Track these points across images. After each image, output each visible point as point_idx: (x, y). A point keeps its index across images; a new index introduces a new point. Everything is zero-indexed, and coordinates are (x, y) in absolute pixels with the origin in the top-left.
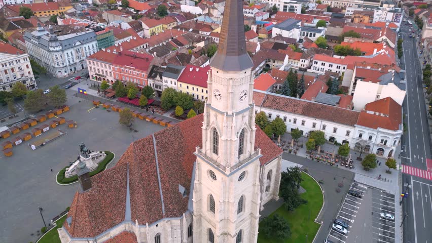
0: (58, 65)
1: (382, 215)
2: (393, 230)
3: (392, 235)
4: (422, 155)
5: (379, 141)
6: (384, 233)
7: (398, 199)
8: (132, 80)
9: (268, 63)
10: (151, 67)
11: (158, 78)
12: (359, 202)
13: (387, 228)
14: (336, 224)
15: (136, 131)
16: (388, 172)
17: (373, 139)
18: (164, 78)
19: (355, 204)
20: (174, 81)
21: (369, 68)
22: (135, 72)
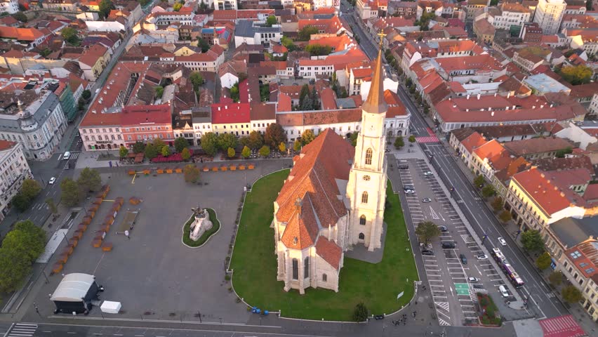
0: (39, 145)
1: (426, 174)
2: (436, 180)
3: (437, 183)
4: (422, 127)
5: (398, 126)
6: (433, 184)
7: (426, 161)
8: (150, 137)
9: (260, 79)
10: (171, 118)
11: (187, 126)
12: (409, 171)
13: (433, 180)
14: (406, 190)
15: (206, 184)
16: (411, 146)
17: (394, 126)
18: (194, 125)
19: (407, 174)
20: (206, 124)
21: (361, 67)
22: (154, 128)
